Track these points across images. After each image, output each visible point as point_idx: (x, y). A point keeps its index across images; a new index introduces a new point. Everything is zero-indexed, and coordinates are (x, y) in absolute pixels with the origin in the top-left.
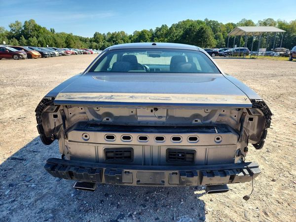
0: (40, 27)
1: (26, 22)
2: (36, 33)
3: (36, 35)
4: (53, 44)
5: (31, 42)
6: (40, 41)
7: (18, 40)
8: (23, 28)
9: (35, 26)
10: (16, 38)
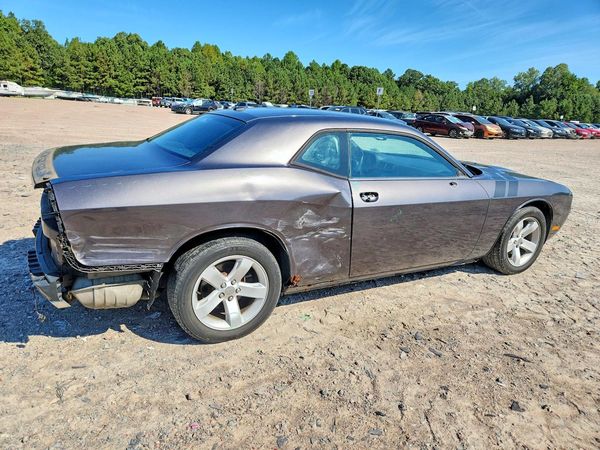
0: (573, 78)
1: (548, 70)
2: (560, 90)
3: (558, 95)
4: (590, 113)
5: (543, 108)
6: (562, 107)
7: (520, 104)
8: (538, 83)
9: (564, 76)
10: (517, 101)
